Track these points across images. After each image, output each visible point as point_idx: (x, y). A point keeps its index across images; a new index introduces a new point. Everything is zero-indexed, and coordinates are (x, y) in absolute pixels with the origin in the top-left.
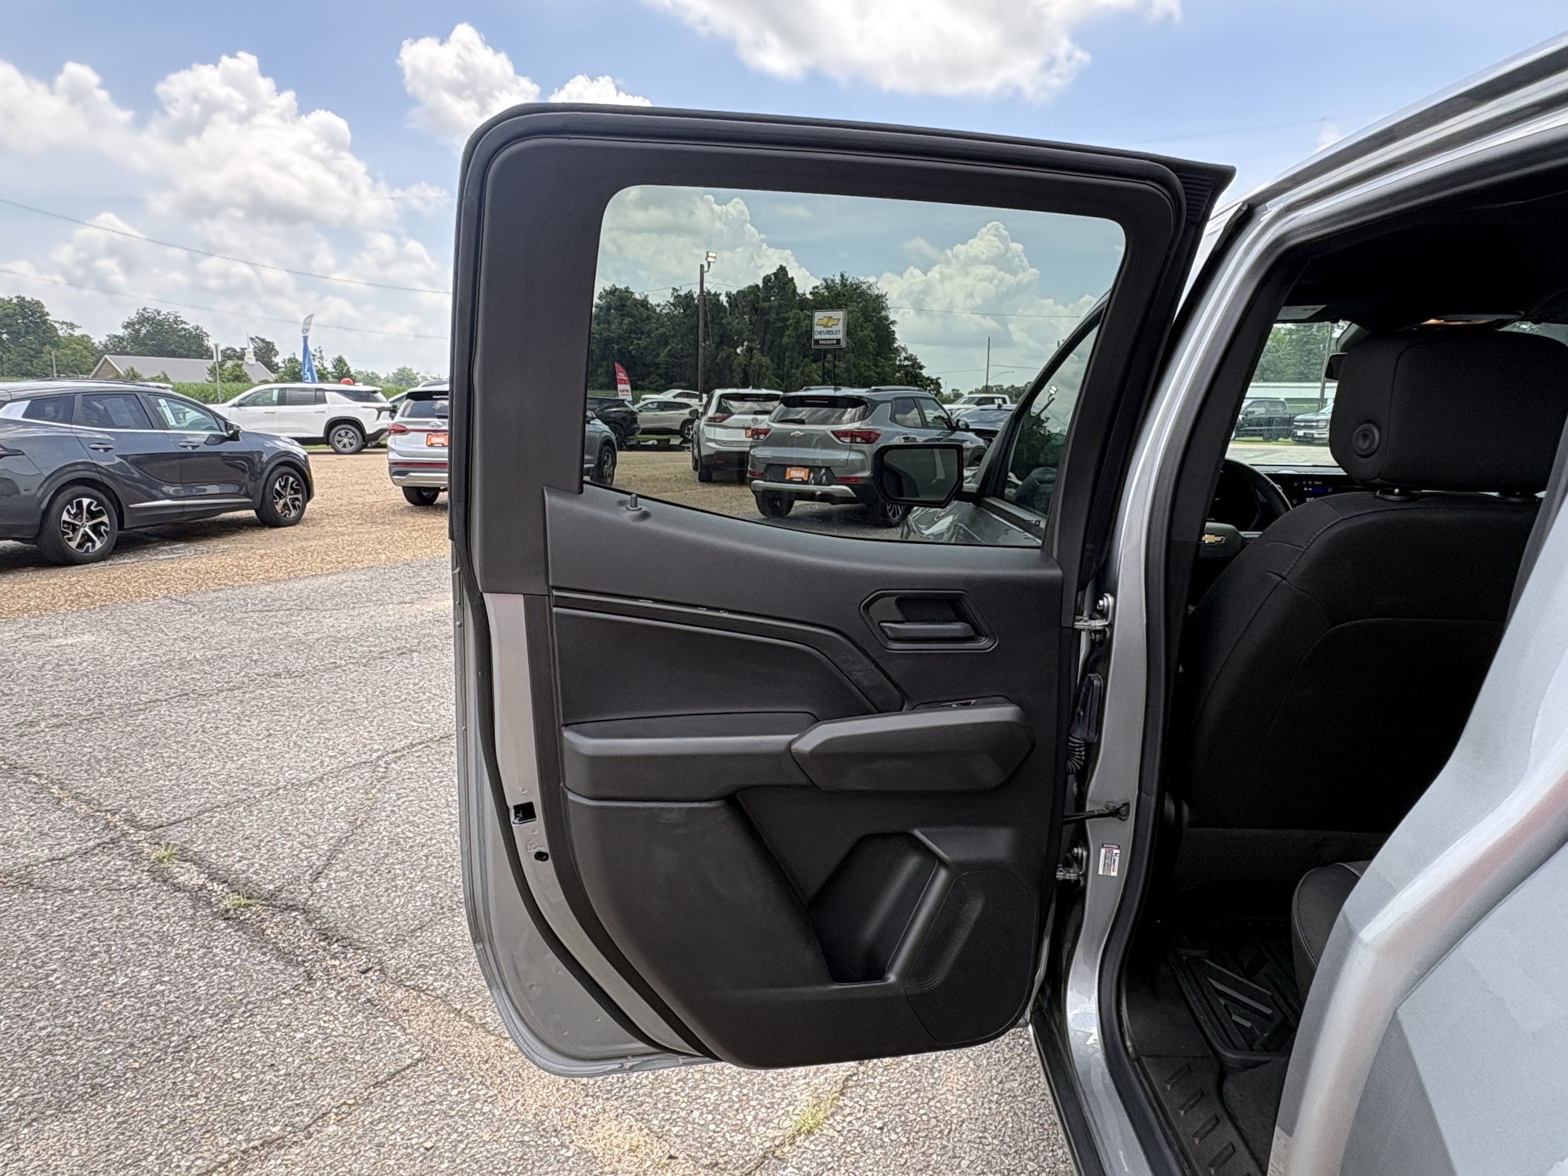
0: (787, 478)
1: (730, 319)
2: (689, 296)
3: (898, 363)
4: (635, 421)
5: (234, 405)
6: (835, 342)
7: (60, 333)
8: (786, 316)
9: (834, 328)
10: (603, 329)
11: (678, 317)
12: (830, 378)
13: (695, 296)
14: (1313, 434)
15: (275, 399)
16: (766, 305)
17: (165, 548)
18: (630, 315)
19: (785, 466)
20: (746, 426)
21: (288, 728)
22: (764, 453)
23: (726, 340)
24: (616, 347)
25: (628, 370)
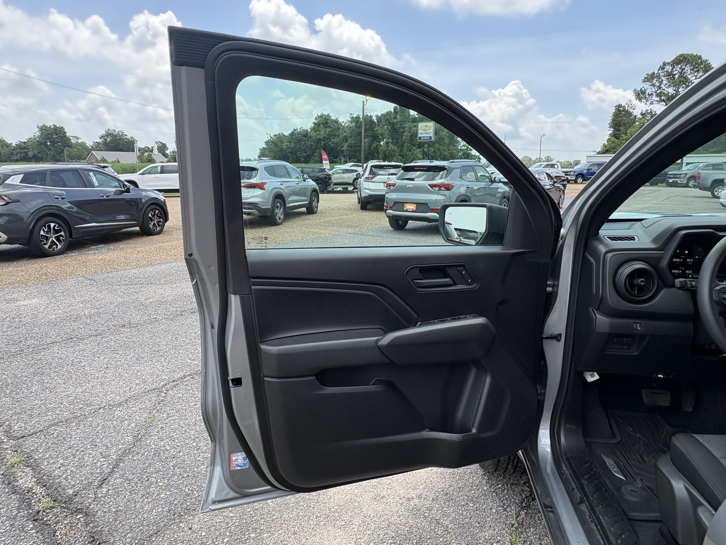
0: (405, 209)
1: (377, 128)
2: (358, 118)
3: (459, 148)
4: (330, 179)
5: (140, 174)
6: (429, 138)
7: (72, 141)
8: (405, 126)
9: (428, 131)
10: (317, 134)
11: (352, 128)
12: (426, 156)
13: (361, 117)
14: (677, 181)
15: (159, 171)
16: (395, 121)
17: (94, 247)
18: (330, 127)
19: (403, 203)
20: (384, 181)
21: (119, 363)
22: (392, 196)
23: (376, 138)
24: (323, 143)
25: (328, 154)
